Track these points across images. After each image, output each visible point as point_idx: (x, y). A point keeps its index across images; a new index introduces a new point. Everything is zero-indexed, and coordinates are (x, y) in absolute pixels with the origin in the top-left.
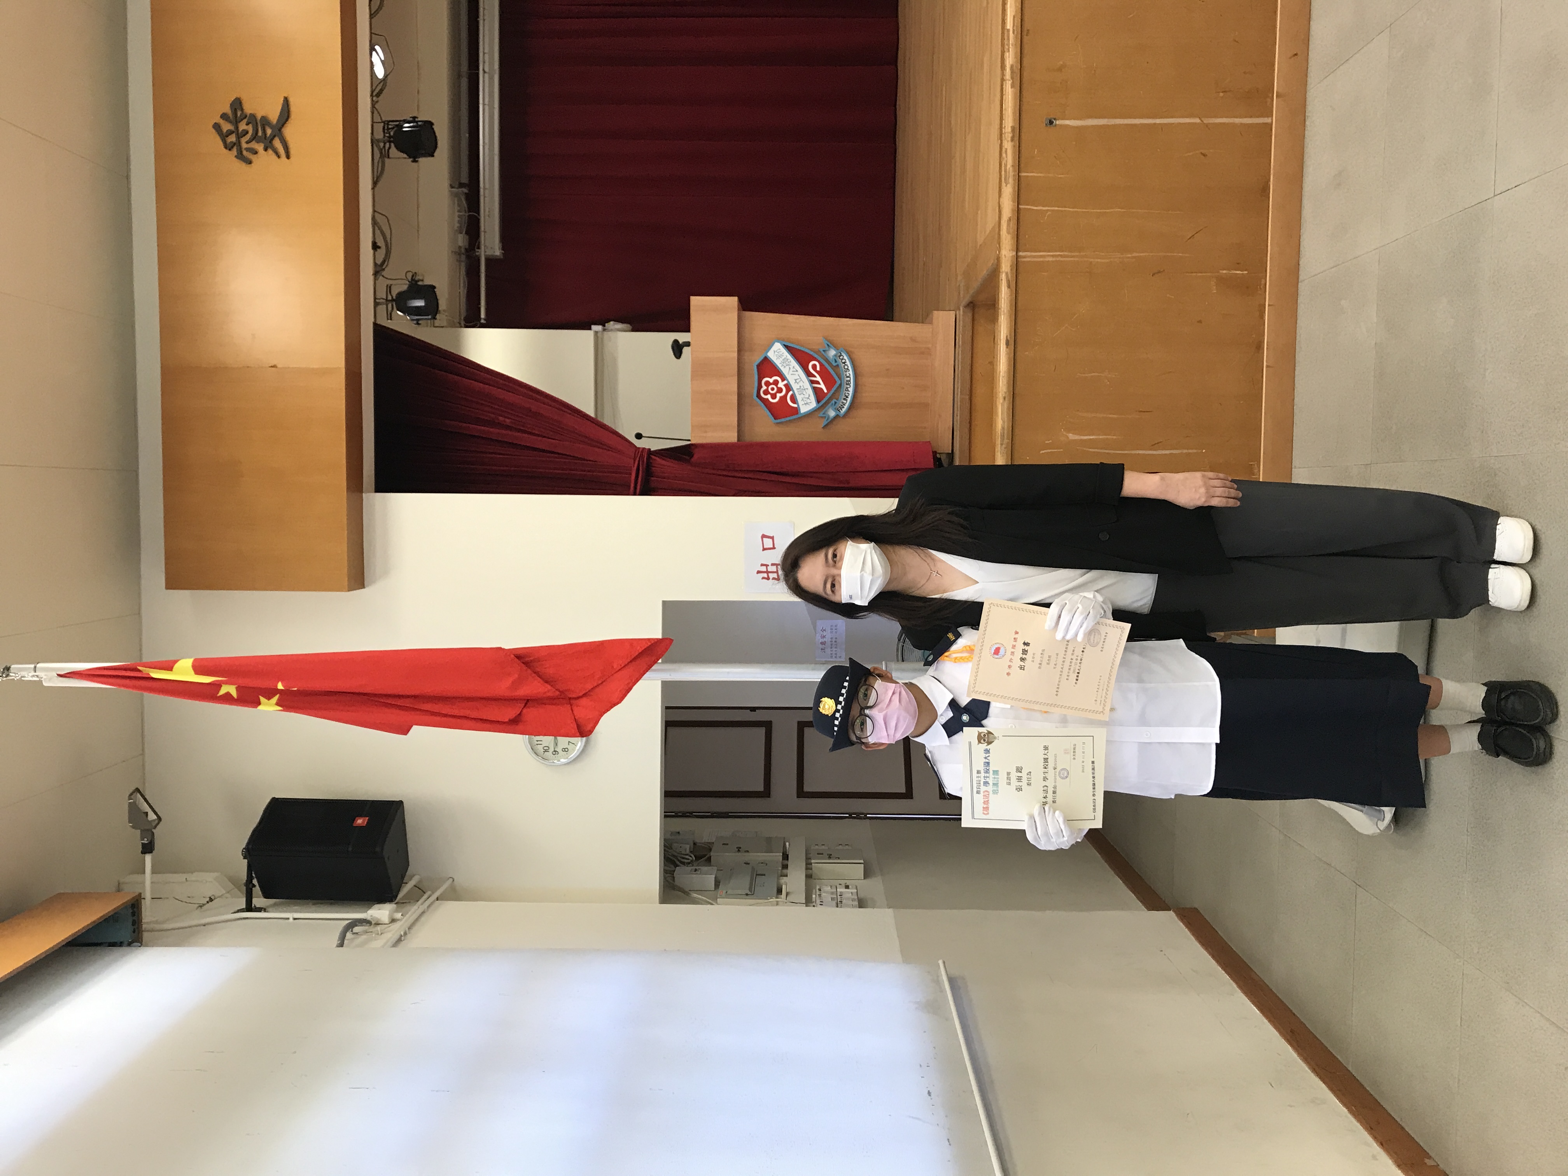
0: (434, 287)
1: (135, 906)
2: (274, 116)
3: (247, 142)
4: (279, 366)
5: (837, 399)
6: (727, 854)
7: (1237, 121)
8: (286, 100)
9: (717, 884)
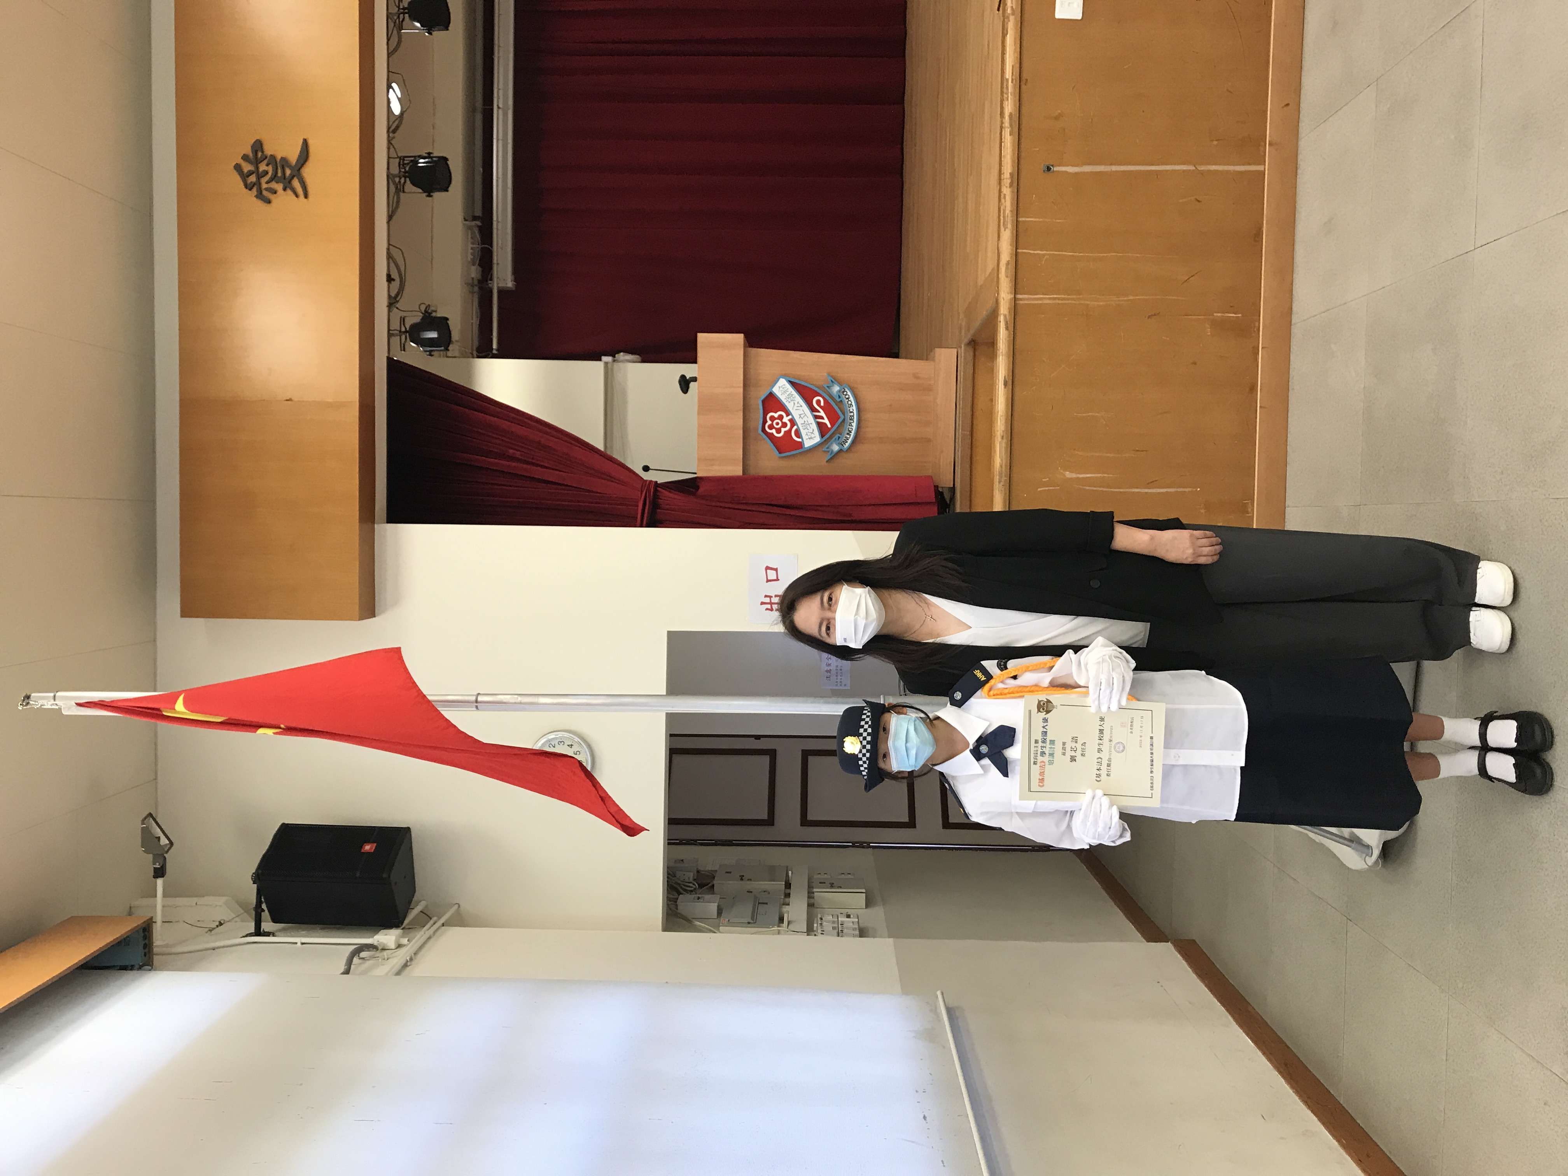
0: (447, 319)
1: (146, 930)
2: (293, 157)
3: (267, 183)
4: (295, 399)
5: (841, 434)
6: (730, 882)
7: (1231, 168)
8: (305, 142)
9: (720, 912)
